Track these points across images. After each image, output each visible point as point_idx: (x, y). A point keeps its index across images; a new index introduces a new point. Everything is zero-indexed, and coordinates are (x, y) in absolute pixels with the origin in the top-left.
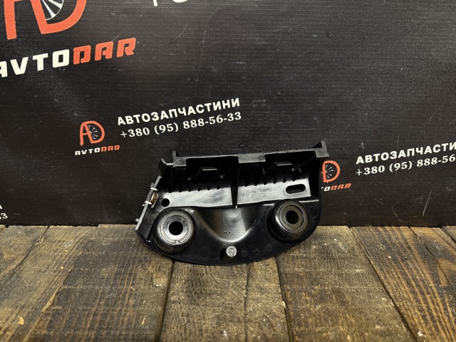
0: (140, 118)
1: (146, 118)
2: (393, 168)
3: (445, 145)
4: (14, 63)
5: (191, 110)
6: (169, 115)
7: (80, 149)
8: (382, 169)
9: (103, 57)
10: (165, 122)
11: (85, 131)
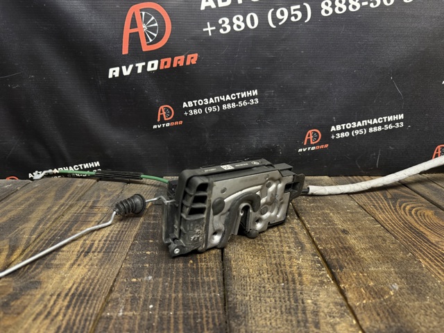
0: (197, 103)
1: (201, 102)
2: (355, 134)
3: (385, 118)
4: (124, 68)
5: (228, 98)
6: (214, 100)
7: (157, 124)
8: (347, 134)
9: (178, 65)
10: (212, 105)
11: (161, 112)
